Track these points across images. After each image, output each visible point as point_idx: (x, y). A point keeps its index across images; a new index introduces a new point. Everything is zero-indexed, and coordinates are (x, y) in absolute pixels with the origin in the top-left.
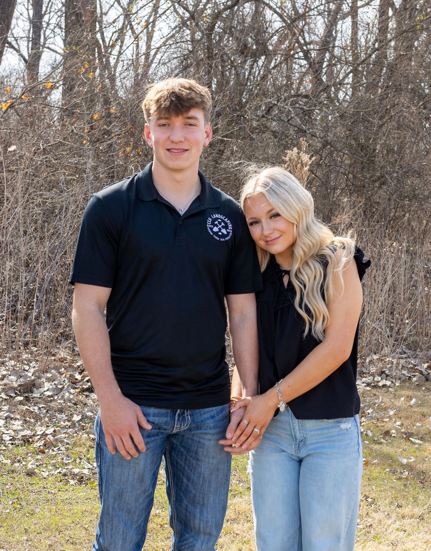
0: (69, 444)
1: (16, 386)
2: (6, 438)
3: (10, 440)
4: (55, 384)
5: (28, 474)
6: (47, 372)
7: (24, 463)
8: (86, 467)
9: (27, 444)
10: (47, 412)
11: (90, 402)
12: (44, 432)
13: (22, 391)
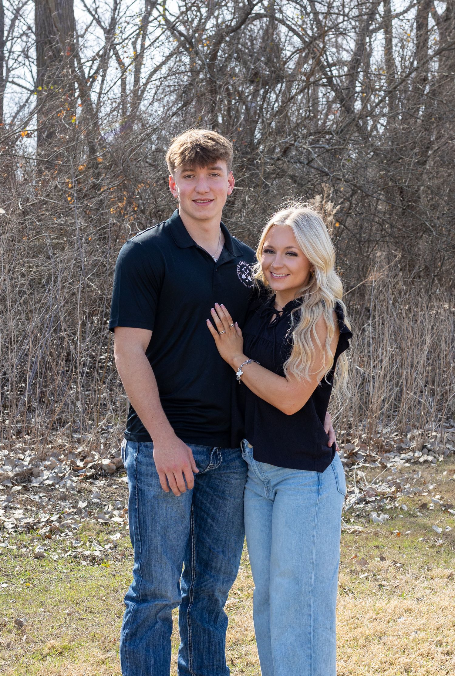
0: (77, 529)
1: (12, 475)
2: (9, 526)
3: (13, 528)
4: (55, 472)
5: (36, 558)
6: (45, 460)
7: (30, 548)
8: (97, 549)
9: (31, 531)
10: (49, 500)
11: (95, 489)
12: (49, 519)
13: (19, 481)
